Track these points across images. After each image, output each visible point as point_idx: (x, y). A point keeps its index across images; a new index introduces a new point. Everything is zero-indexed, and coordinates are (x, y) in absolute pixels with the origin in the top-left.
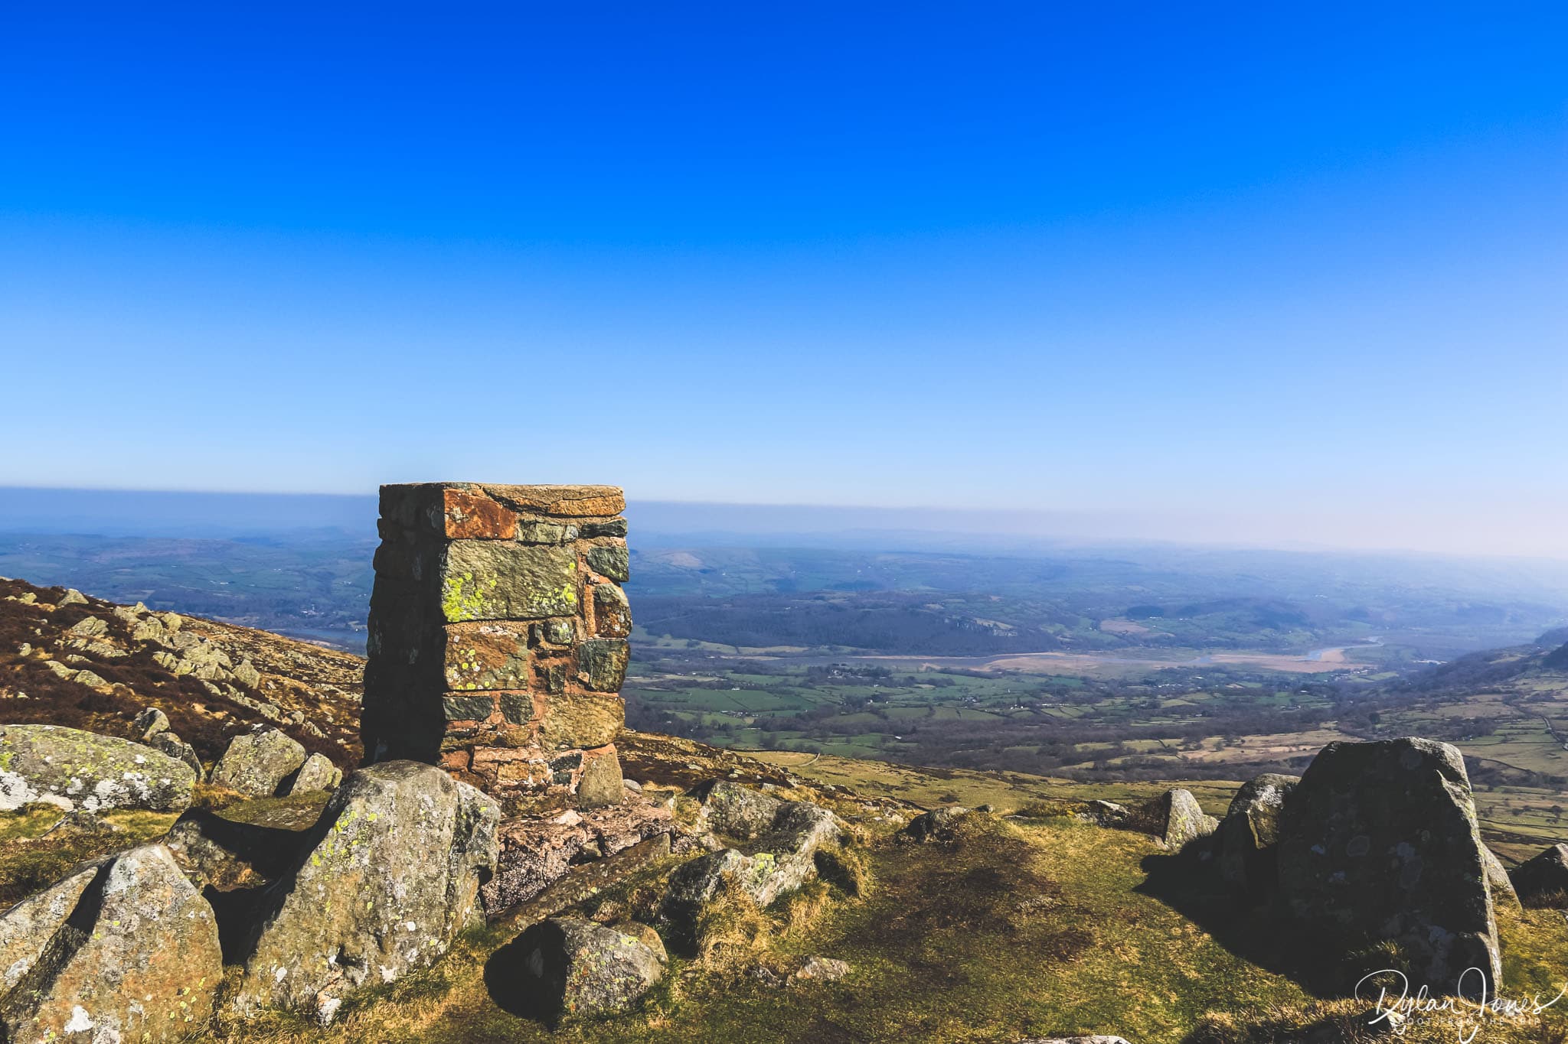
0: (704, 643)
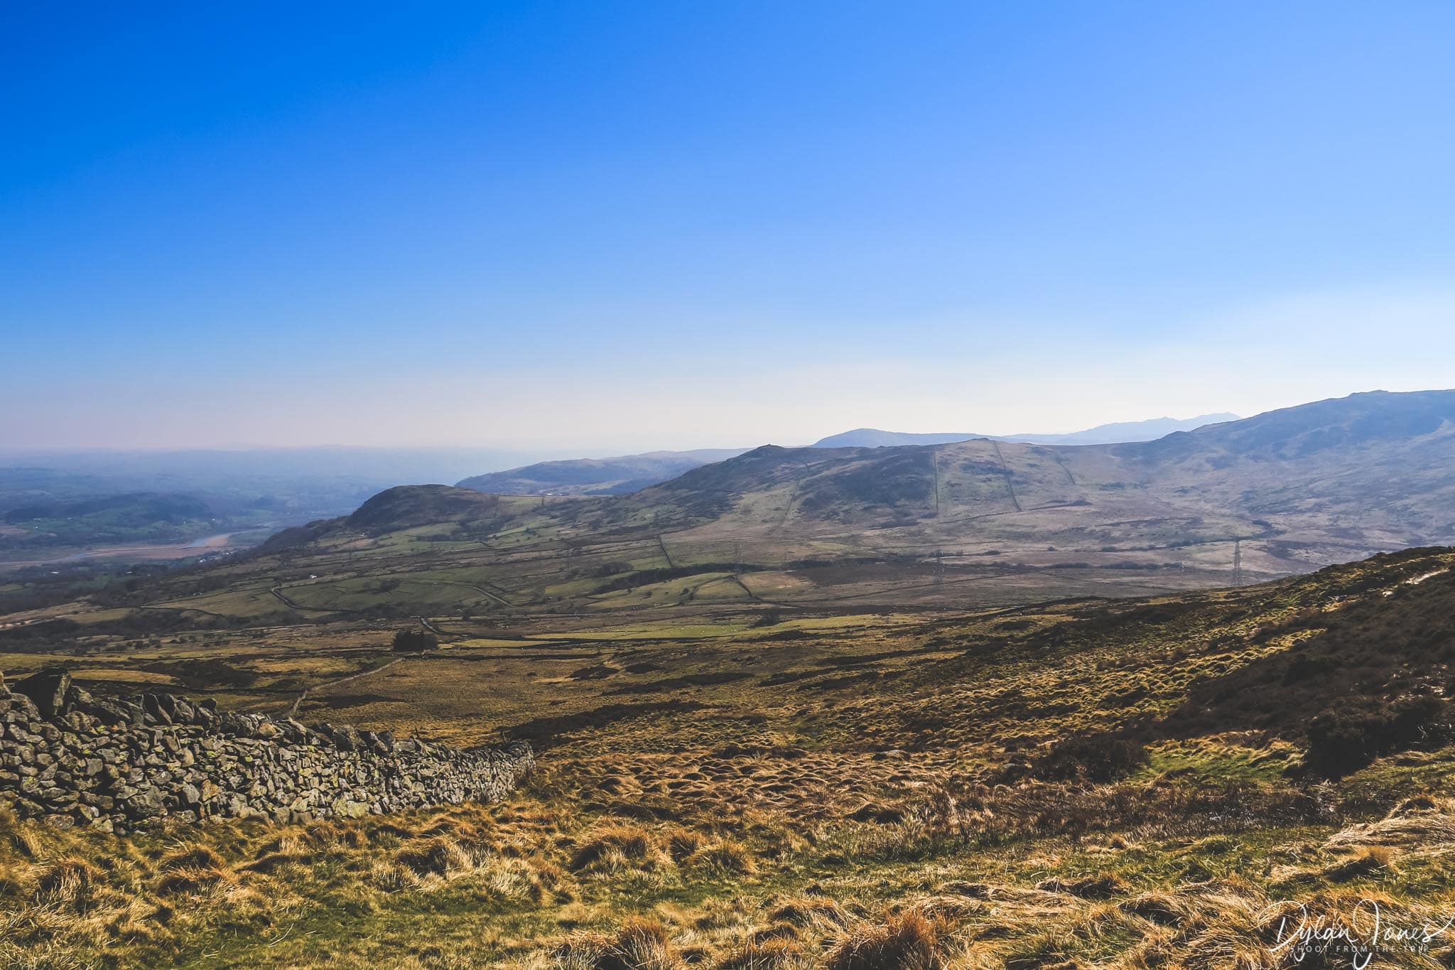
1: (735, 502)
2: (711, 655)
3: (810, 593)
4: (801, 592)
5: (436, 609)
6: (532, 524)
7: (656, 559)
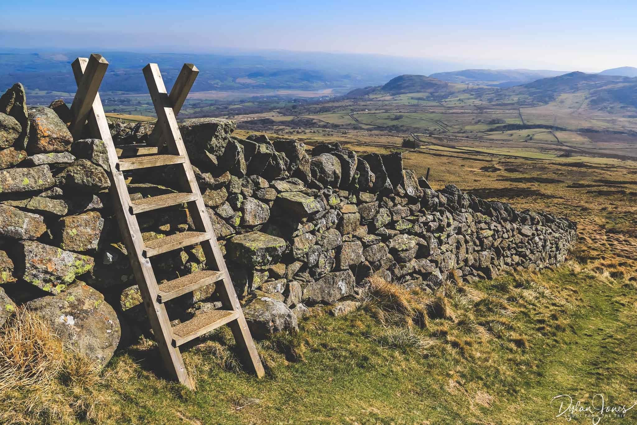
0: (54, 92)
1: (556, 97)
2: (543, 169)
3: (588, 144)
4: (583, 143)
5: (417, 130)
6: (462, 97)
7: (517, 119)
